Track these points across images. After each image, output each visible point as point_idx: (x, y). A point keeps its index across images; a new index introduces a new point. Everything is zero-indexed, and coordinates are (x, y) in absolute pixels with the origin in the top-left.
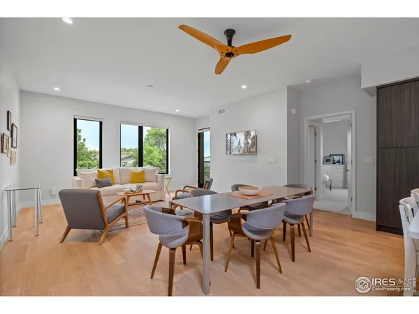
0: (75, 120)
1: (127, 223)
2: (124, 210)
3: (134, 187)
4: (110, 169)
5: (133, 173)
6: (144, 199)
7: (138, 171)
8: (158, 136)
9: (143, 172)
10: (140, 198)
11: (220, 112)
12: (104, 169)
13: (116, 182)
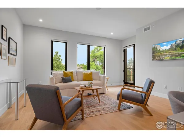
0: (52, 42)
1: (82, 114)
2: (80, 104)
3: (86, 83)
4: (71, 71)
5: (84, 74)
6: (93, 92)
7: (88, 73)
8: (94, 57)
9: (91, 74)
10: (91, 92)
11: (145, 30)
12: (68, 71)
13: (74, 79)
